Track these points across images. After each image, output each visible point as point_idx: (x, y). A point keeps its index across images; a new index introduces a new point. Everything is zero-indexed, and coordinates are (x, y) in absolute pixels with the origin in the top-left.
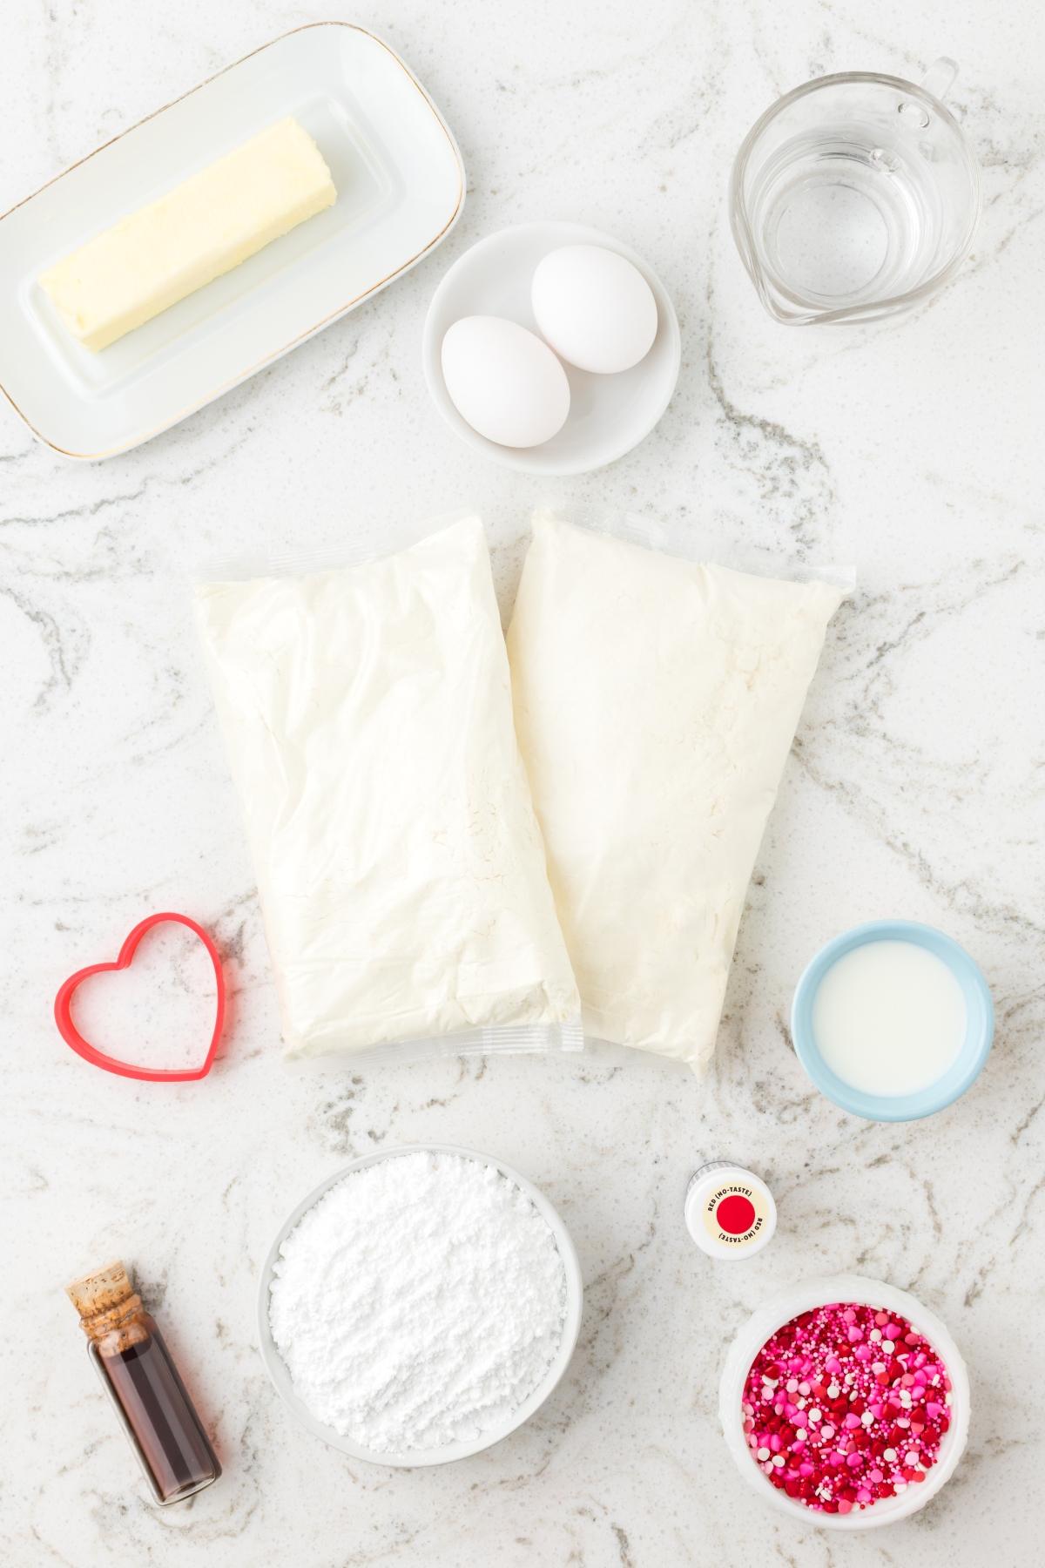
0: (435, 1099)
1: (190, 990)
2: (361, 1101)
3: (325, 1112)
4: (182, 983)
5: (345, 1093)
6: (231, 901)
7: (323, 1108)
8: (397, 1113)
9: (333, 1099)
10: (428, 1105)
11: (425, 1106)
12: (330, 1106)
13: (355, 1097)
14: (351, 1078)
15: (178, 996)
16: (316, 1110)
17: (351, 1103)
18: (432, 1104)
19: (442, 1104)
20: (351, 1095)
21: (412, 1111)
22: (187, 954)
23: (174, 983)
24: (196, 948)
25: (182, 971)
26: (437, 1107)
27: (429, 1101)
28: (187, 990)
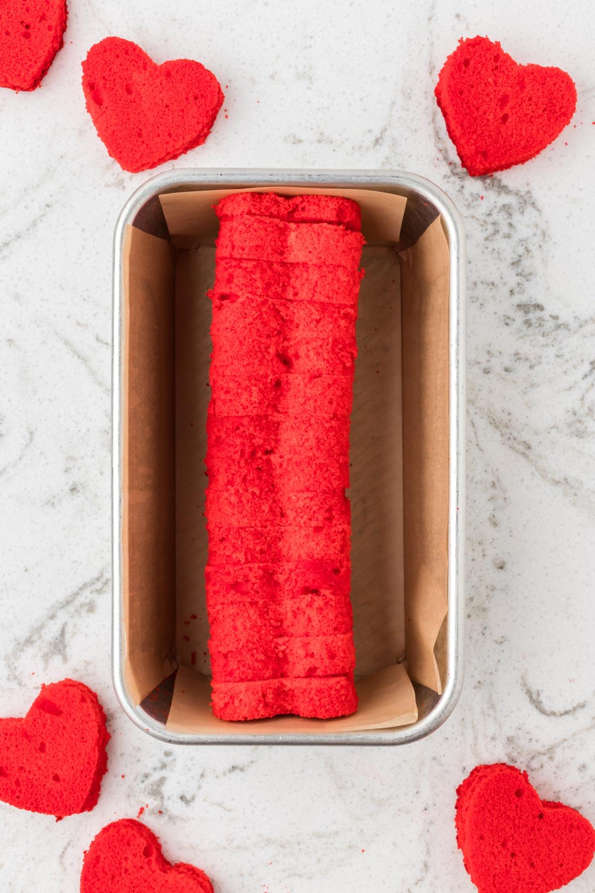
0: (235, 765)
1: (23, 683)
2: (172, 770)
3: (143, 782)
4: (15, 678)
5: (158, 765)
6: (53, 607)
7: (139, 780)
8: (203, 779)
9: (149, 770)
10: (230, 771)
11: (227, 772)
12: (146, 776)
13: (168, 767)
14: (163, 752)
15: (12, 689)
16: (135, 780)
17: (164, 773)
18: (233, 770)
19: (242, 770)
20: (164, 766)
21: (217, 777)
22: (19, 654)
23: (9, 679)
24: (25, 648)
25: (15, 668)
26: (237, 772)
27: (230, 767)
28: (20, 684)
